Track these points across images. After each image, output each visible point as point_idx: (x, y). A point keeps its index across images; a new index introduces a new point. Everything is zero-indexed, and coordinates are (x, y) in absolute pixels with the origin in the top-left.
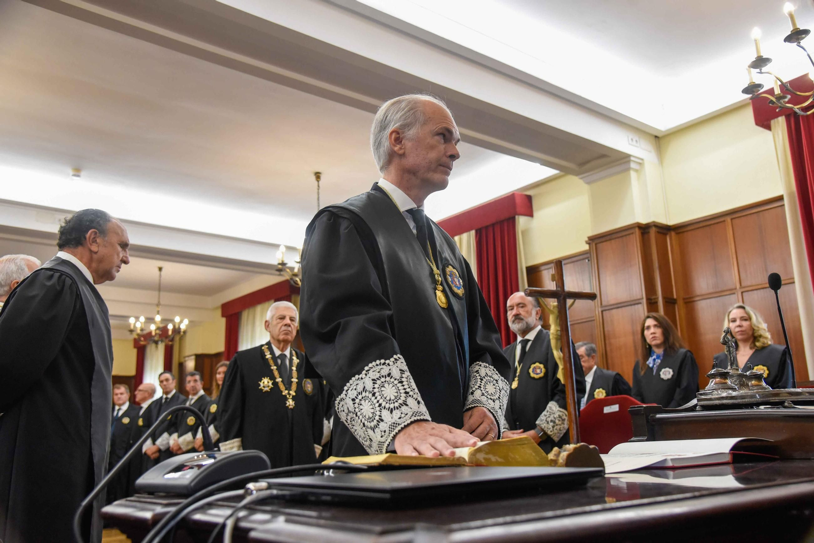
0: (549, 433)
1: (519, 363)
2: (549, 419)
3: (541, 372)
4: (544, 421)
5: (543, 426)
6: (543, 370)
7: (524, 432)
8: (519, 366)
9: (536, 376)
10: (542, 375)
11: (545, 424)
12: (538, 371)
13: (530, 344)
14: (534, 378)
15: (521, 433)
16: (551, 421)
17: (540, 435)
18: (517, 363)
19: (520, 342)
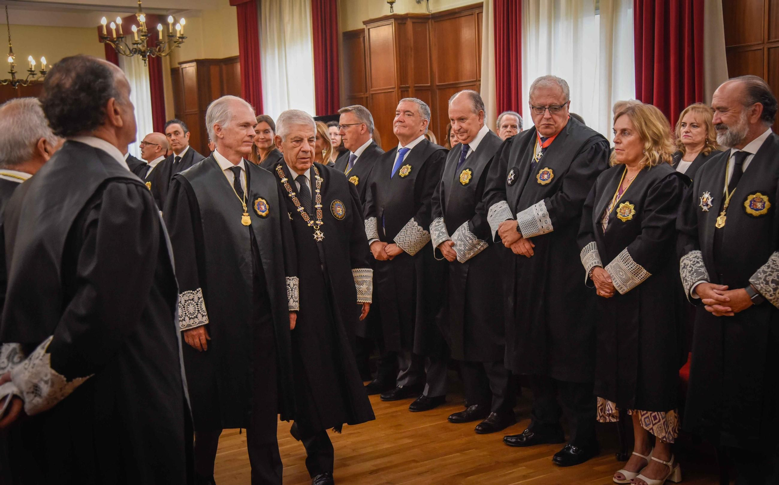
0: (768, 297)
1: (730, 189)
2: (770, 278)
3: (764, 207)
4: (762, 280)
5: (759, 287)
6: (767, 205)
7: (729, 289)
8: (729, 194)
9: (755, 213)
10: (764, 211)
11: (762, 285)
12: (759, 205)
13: (749, 159)
14: (751, 215)
15: (724, 290)
16: (773, 281)
17: (752, 298)
18: (726, 189)
19: (734, 154)
